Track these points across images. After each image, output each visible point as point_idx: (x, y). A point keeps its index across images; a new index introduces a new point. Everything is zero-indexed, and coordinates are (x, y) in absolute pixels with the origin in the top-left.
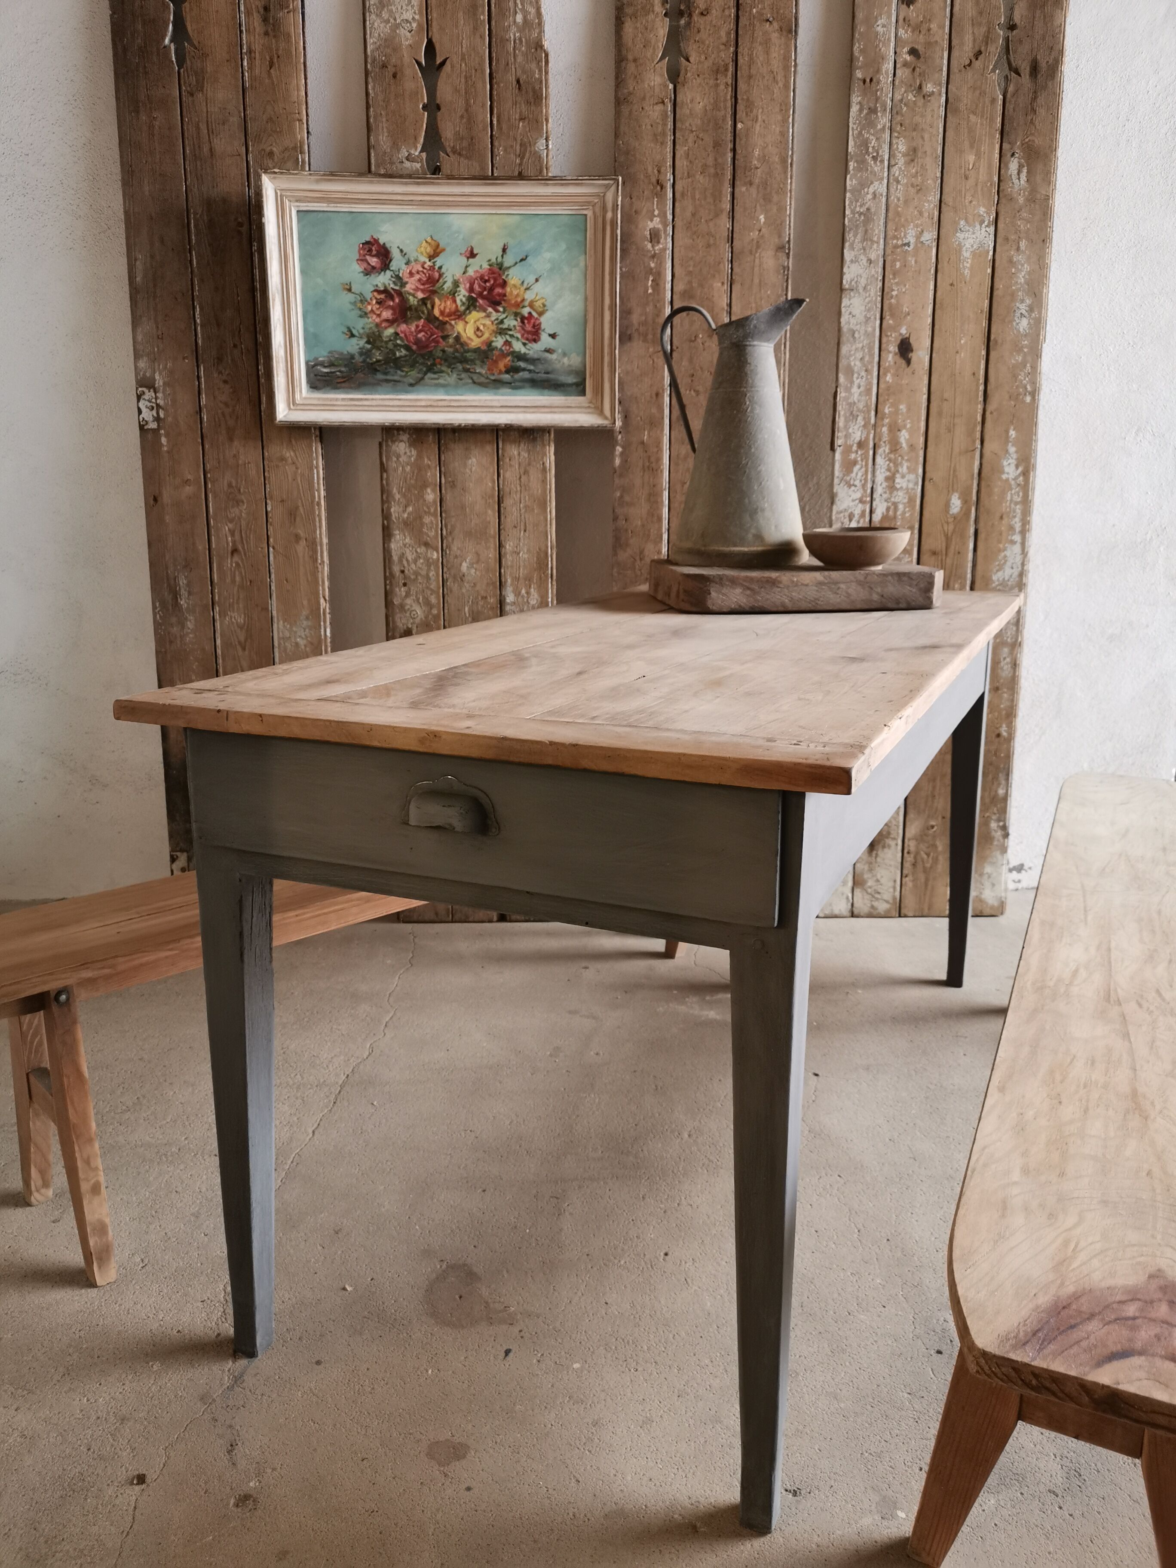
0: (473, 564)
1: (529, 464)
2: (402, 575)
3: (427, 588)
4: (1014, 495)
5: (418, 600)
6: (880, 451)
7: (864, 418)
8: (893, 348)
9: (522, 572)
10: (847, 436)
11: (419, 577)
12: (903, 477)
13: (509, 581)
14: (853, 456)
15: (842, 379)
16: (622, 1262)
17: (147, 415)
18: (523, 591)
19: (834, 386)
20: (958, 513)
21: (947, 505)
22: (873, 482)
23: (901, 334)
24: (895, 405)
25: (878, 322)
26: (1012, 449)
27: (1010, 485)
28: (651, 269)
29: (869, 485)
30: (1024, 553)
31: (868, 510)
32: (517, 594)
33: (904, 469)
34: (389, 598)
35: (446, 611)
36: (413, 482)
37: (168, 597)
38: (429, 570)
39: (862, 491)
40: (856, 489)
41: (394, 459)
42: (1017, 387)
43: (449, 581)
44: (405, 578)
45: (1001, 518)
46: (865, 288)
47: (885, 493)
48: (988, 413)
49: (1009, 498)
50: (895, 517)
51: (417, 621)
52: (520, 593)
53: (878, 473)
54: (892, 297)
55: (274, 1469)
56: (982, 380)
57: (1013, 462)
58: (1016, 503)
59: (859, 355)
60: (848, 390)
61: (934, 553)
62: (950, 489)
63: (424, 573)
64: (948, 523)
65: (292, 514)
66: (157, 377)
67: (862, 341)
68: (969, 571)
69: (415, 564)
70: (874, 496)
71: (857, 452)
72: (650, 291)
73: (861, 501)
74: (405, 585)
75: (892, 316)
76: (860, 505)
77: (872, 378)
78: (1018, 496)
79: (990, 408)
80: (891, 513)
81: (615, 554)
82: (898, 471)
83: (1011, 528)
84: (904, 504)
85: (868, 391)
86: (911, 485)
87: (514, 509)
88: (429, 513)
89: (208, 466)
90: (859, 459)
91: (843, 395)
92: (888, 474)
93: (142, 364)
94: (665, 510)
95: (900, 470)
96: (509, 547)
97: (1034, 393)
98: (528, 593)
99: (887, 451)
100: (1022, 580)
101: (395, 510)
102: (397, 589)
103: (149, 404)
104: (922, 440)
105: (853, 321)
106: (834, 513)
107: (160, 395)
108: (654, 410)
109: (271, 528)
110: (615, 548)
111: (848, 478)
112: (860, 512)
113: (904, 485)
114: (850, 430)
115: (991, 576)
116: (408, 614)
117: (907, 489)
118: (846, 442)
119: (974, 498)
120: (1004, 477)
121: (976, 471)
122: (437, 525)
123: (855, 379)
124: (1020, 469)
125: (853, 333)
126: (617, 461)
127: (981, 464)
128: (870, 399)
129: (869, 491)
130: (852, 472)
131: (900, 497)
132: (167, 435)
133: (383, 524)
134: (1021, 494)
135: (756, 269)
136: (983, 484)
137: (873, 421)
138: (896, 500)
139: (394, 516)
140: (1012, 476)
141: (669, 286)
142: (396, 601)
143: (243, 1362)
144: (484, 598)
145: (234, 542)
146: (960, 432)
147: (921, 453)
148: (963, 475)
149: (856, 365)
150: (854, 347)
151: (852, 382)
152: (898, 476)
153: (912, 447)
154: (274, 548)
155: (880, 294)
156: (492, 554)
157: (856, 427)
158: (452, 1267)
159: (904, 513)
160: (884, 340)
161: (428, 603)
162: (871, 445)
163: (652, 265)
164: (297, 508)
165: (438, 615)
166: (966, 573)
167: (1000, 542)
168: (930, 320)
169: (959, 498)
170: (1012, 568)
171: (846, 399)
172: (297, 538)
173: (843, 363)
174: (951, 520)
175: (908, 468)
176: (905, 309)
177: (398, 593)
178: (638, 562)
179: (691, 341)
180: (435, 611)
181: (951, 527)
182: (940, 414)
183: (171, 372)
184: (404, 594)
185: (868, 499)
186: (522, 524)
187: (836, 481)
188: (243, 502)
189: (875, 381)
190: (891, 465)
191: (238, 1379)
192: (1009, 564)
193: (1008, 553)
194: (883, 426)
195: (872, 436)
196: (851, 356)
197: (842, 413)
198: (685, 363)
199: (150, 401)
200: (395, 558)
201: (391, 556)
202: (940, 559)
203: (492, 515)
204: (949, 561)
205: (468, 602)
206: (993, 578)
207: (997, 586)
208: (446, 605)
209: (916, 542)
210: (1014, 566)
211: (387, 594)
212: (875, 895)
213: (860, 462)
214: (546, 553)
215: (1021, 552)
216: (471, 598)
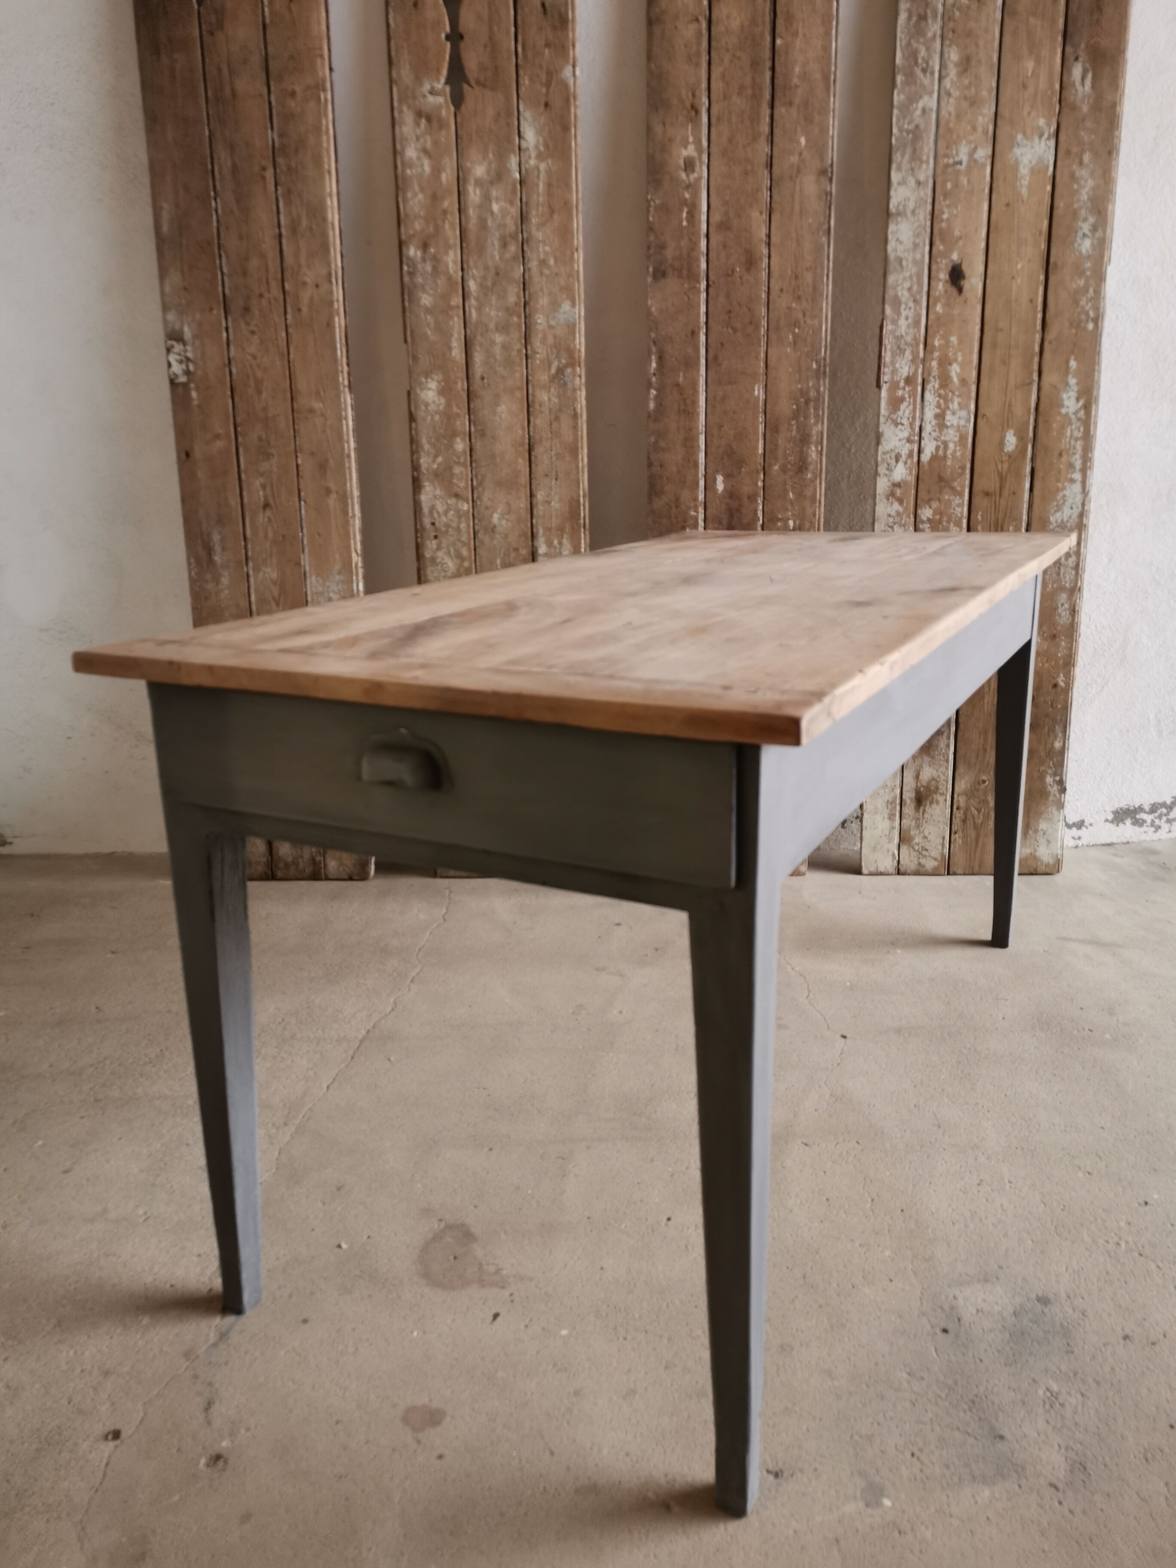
0: (504, 514)
1: (560, 410)
2: (432, 528)
3: (459, 540)
4: (1074, 430)
5: (449, 552)
6: (929, 387)
7: (912, 352)
8: (943, 276)
9: (554, 522)
10: (894, 372)
11: (450, 530)
12: (954, 413)
13: (541, 531)
14: (900, 393)
15: (888, 310)
16: (623, 1226)
17: (177, 368)
18: (556, 542)
19: (880, 318)
20: (1013, 451)
21: (1002, 443)
22: (922, 420)
23: (952, 261)
24: (946, 338)
25: (927, 248)
26: (1072, 381)
27: (1070, 419)
28: (686, 200)
29: (917, 424)
30: (1085, 492)
31: (916, 450)
32: (550, 544)
33: (955, 405)
34: (420, 551)
35: (478, 564)
36: (442, 431)
37: (203, 553)
38: (459, 522)
39: (909, 430)
40: (903, 428)
41: (423, 408)
42: (1079, 314)
43: (481, 532)
44: (436, 530)
45: (1060, 455)
46: (913, 212)
47: (935, 431)
48: (1046, 344)
49: (1069, 434)
50: (945, 457)
51: (449, 574)
52: (552, 543)
53: (927, 410)
54: (942, 220)
55: (248, 1430)
56: (1040, 307)
57: (1073, 394)
58: (1076, 439)
59: (907, 284)
60: (895, 322)
61: (987, 494)
62: (1005, 425)
63: (454, 525)
64: (1002, 462)
65: (322, 467)
66: (186, 329)
67: (910, 269)
68: (1025, 512)
69: (446, 515)
70: (923, 435)
71: (904, 389)
72: (685, 223)
73: (909, 440)
74: (436, 537)
75: (943, 240)
76: (908, 445)
77: (921, 308)
78: (1079, 431)
79: (1049, 337)
80: (941, 452)
81: (650, 502)
82: (948, 408)
83: (1071, 466)
84: (955, 442)
85: (917, 323)
86: (962, 423)
87: (545, 457)
88: (458, 463)
89: (238, 419)
90: (907, 396)
91: (890, 327)
92: (938, 411)
93: (171, 317)
94: (702, 455)
95: (951, 406)
96: (540, 496)
97: (1097, 320)
98: (560, 543)
99: (937, 386)
100: (1082, 521)
101: (424, 460)
102: (428, 542)
103: (178, 357)
104: (974, 373)
105: (900, 248)
106: (880, 453)
107: (189, 348)
108: (690, 350)
109: (301, 482)
110: (649, 495)
111: (895, 417)
112: (907, 452)
113: (955, 423)
114: (897, 366)
115: (1049, 518)
116: (440, 568)
117: (958, 426)
118: (893, 378)
119: (1031, 434)
120: (1063, 411)
121: (1033, 405)
122: (467, 476)
123: (902, 310)
124: (1081, 402)
125: (900, 260)
126: (652, 405)
127: (1038, 398)
128: (919, 331)
129: (917, 429)
130: (899, 410)
131: (951, 435)
132: (197, 389)
133: (413, 475)
134: (1082, 429)
135: (797, 197)
136: (1041, 419)
137: (921, 355)
138: (946, 439)
139: (424, 467)
140: (1072, 410)
141: (704, 218)
142: (428, 554)
143: (230, 1319)
144: (516, 549)
145: (265, 497)
146: (1016, 363)
147: (974, 388)
148: (1018, 410)
149: (904, 295)
150: (901, 277)
151: (899, 314)
152: (948, 412)
153: (963, 382)
154: (305, 502)
155: (929, 217)
156: (523, 504)
157: (903, 362)
158: (450, 1227)
159: (955, 452)
160: (934, 267)
161: (459, 556)
162: (920, 381)
163: (687, 196)
164: (327, 460)
165: (470, 564)
166: (1022, 514)
167: (1058, 481)
168: (983, 245)
169: (1014, 435)
170: (1072, 508)
171: (892, 332)
172: (328, 491)
173: (890, 293)
174: (1005, 458)
175: (959, 404)
176: (957, 233)
177: (429, 547)
178: (674, 510)
179: (728, 275)
180: (466, 564)
181: (1006, 466)
182: (994, 345)
183: (200, 324)
184: (435, 547)
185: (917, 438)
186: (554, 472)
187: (882, 420)
188: (273, 455)
189: (924, 312)
190: (942, 401)
191: (223, 1336)
192: (1068, 504)
193: (1067, 493)
194: (932, 359)
195: (920, 370)
196: (898, 285)
197: (889, 347)
198: (722, 298)
199: (179, 354)
200: (426, 510)
201: (421, 509)
202: (993, 500)
203: (522, 464)
204: (1003, 502)
205: (500, 554)
206: (1051, 519)
207: (1055, 528)
208: (477, 557)
209: (967, 482)
210: (1074, 506)
211: (418, 547)
212: (922, 852)
213: (908, 399)
214: (578, 502)
215: (1081, 491)
216: (503, 549)
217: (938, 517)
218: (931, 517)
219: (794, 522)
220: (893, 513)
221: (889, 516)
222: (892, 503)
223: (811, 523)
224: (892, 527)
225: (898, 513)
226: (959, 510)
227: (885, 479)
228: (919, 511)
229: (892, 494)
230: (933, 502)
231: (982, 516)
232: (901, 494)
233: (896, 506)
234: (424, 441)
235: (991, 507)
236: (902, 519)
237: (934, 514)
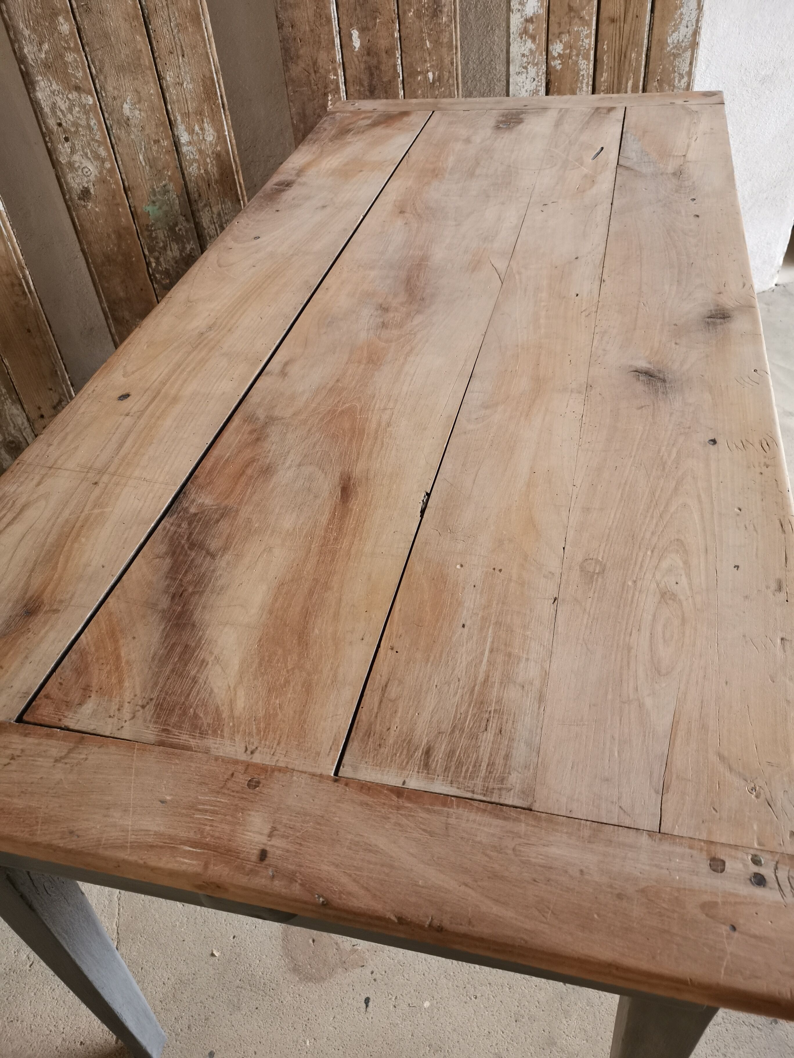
0: (135, 104)
2: (60, 129)
3: (93, 140)
5: (86, 154)
9: (192, 106)
11: (80, 129)
13: (179, 118)
18: (197, 128)
30: (700, 7)
32: (191, 131)
34: (54, 157)
35: (120, 163)
36: (39, 10)
38: (88, 119)
43: (114, 128)
44: (65, 131)
51: (92, 178)
52: (193, 130)
61: (613, 21)
63: (83, 123)
68: (646, 36)
69: (71, 114)
74: (67, 139)
81: (287, 69)
87: (165, 30)
88: (69, 49)
94: (333, 9)
96: (169, 78)
98: (202, 129)
101: (28, 50)
102: (60, 146)
110: (285, 63)
115: (667, 39)
116: (80, 173)
122: (83, 64)
133: (20, 69)
139: (30, 58)
142: (63, 160)
144: (157, 142)
156: (153, 89)
161: (97, 157)
165: (112, 168)
166: (643, 38)
170: (687, 27)
177: (63, 151)
178: (313, 76)
180: (108, 166)
184: (69, 150)
186: (178, 47)
192: (684, 22)
193: (684, 10)
200: (47, 110)
201: (42, 109)
202: (618, 27)
203: (141, 41)
204: (627, 28)
205: (141, 149)
206: (669, 41)
207: (672, 49)
208: (118, 156)
209: (595, 9)
210: (689, 25)
211: (50, 153)
214: (213, 79)
215: (696, 7)
216: (143, 143)
217: (568, 51)
218: (561, 52)
219: (434, 74)
220: (527, 53)
221: (523, 55)
222: (525, 41)
223: (450, 72)
224: (526, 68)
225: (531, 50)
226: (587, 41)
227: (518, 15)
228: (551, 48)
229: (525, 31)
230: (563, 36)
231: (607, 44)
232: (533, 30)
233: (530, 44)
234: (21, 26)
235: (616, 34)
236: (535, 57)
237: (564, 49)
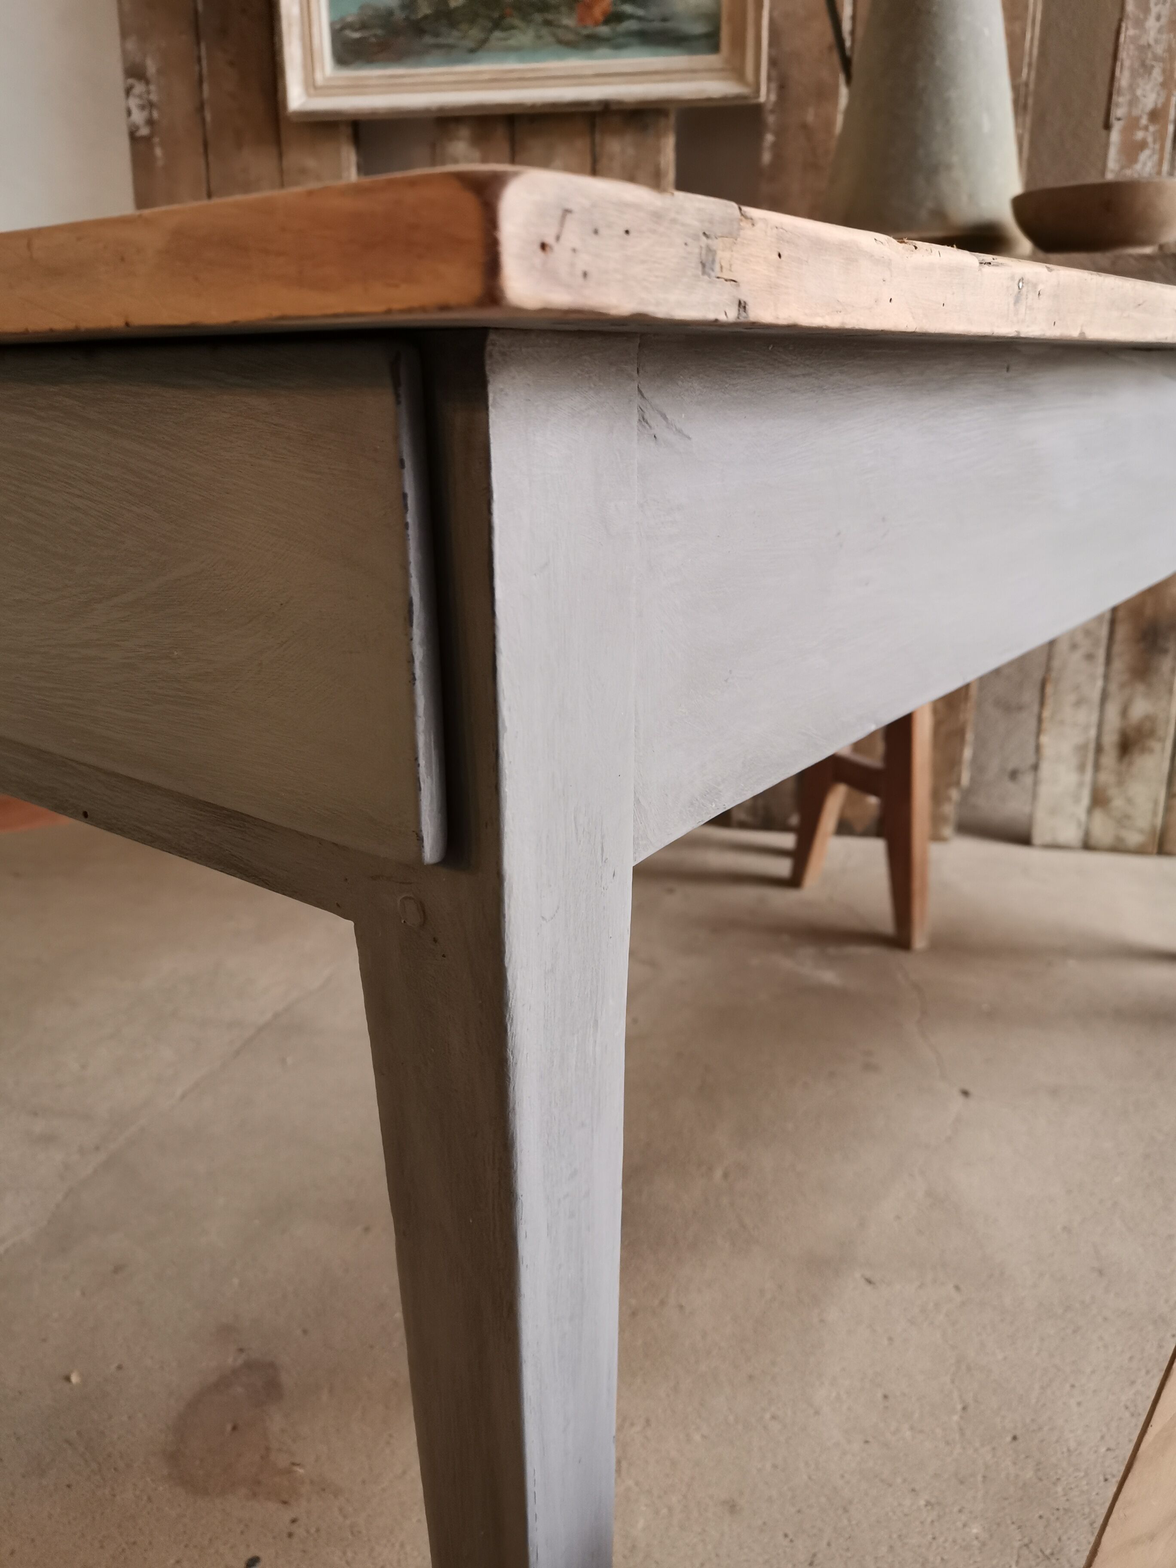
1: (637, 166)
7: (1164, 71)
10: (1133, 102)
14: (1140, 135)
15: (1131, 6)
17: (138, 117)
19: (1117, 16)
60: (1140, 24)
66: (149, 62)
71: (1146, 128)
85: (1173, 25)
90: (1150, 139)
91: (1131, 32)
93: (131, 45)
103: (139, 101)
107: (152, 87)
114: (1139, 92)
118: (1130, 113)
123: (1152, 6)
126: (767, 155)
130: (1137, 161)
132: (162, 145)
151: (1147, 11)
157: (1148, 87)
162: (1172, 115)
171: (1134, 39)
183: (166, 54)
197: (1127, 63)
199: (141, 97)
212: (1124, 820)
213: (1151, 145)
